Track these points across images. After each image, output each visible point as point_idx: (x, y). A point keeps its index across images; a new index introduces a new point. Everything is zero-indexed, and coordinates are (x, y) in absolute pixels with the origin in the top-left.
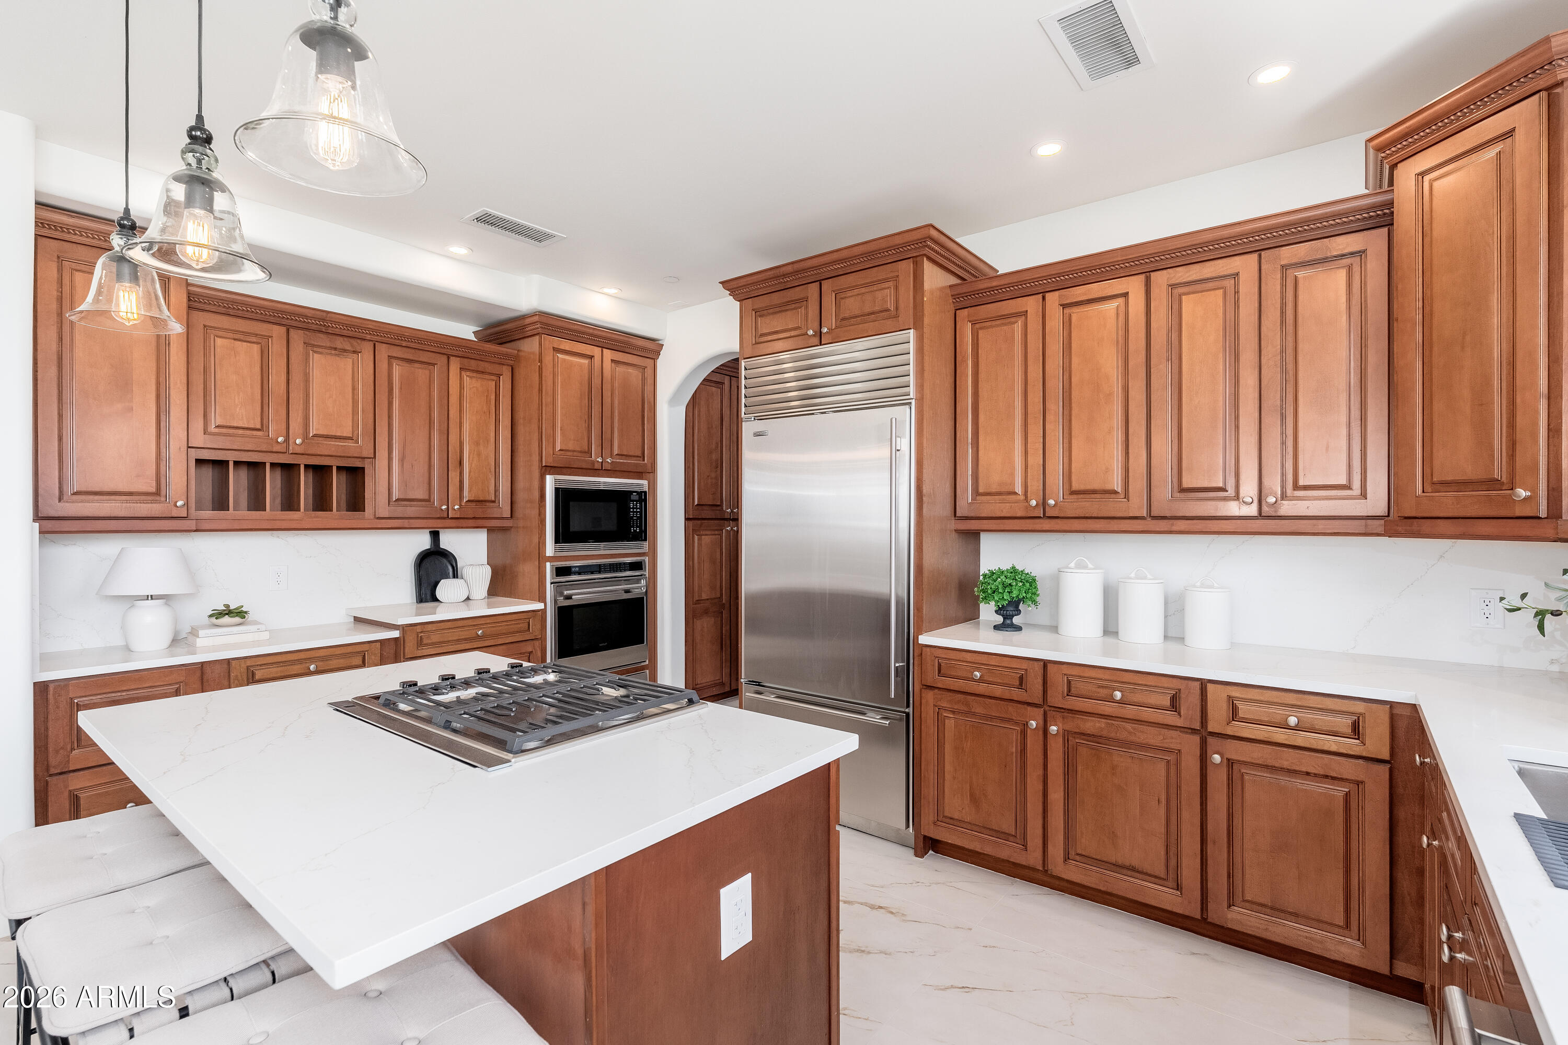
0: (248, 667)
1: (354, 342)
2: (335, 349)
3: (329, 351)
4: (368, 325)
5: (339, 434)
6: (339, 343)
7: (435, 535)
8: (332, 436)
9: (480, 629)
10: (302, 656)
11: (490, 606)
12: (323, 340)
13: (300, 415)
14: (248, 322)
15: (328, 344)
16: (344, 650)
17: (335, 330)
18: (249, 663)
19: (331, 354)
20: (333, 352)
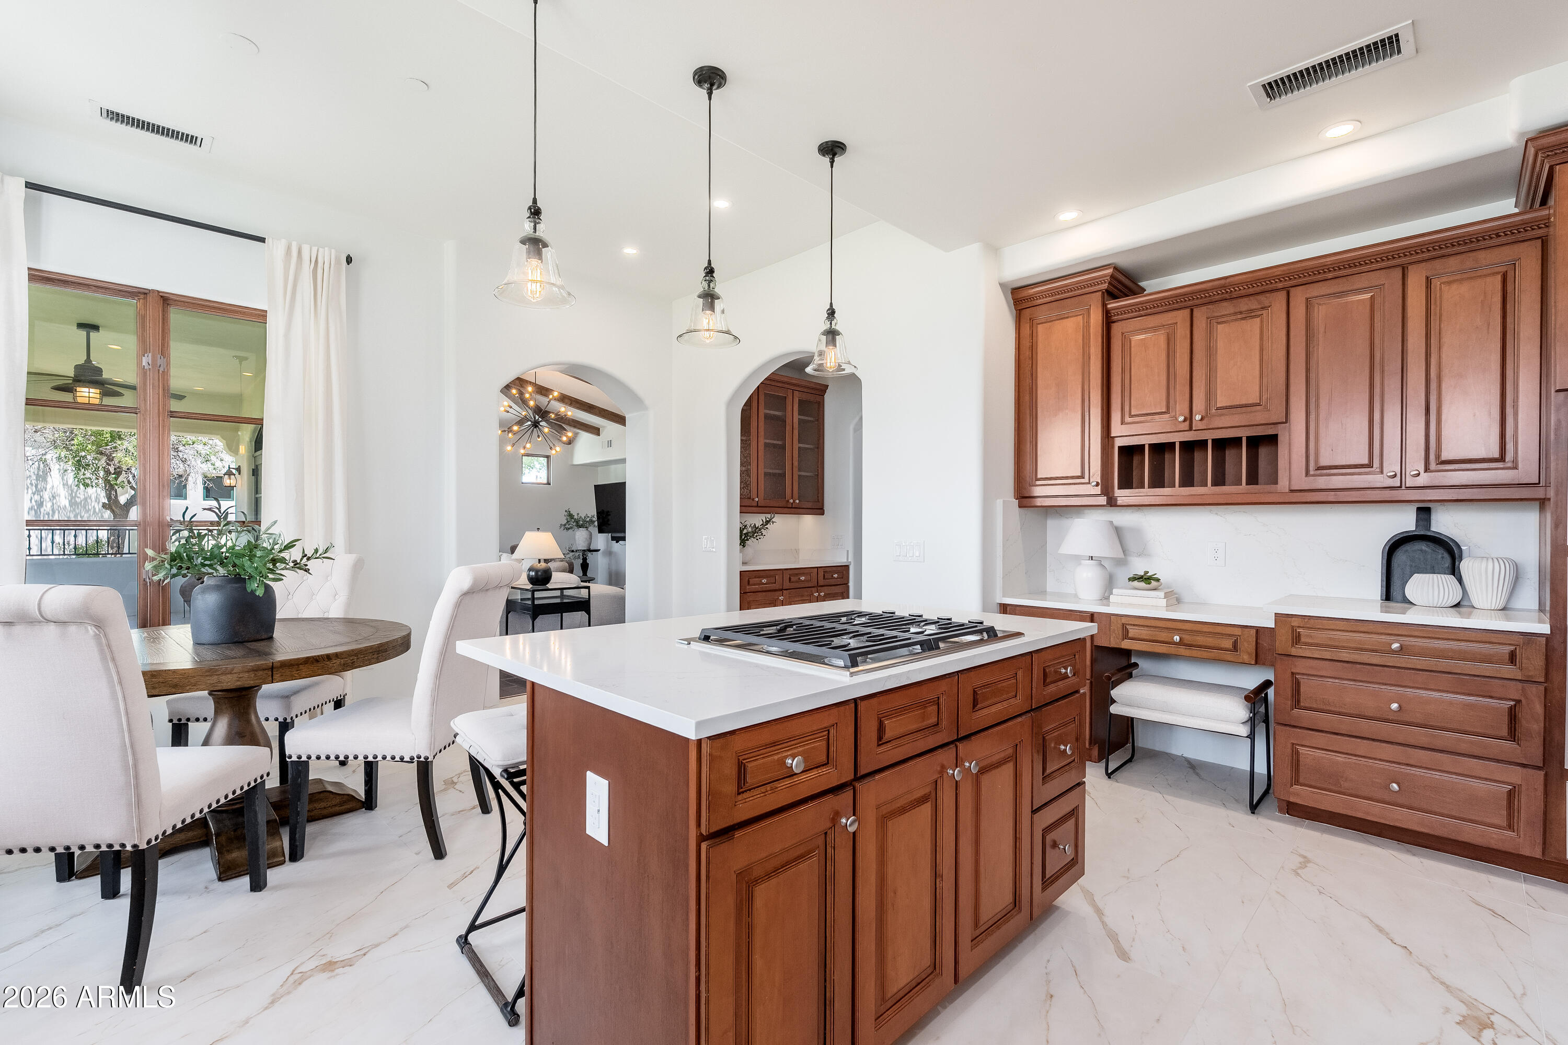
0: (1123, 624)
1: (1261, 298)
2: (1241, 313)
3: (1234, 318)
4: (1274, 273)
5: (1244, 402)
6: (1244, 305)
7: (1424, 512)
8: (1237, 405)
9: (1397, 641)
10: (1169, 625)
11: (1385, 610)
12: (1227, 308)
13: (1202, 391)
14: (1156, 316)
15: (1232, 311)
16: (1211, 629)
17: (1240, 292)
18: (1124, 620)
19: (1236, 320)
20: (1239, 316)
